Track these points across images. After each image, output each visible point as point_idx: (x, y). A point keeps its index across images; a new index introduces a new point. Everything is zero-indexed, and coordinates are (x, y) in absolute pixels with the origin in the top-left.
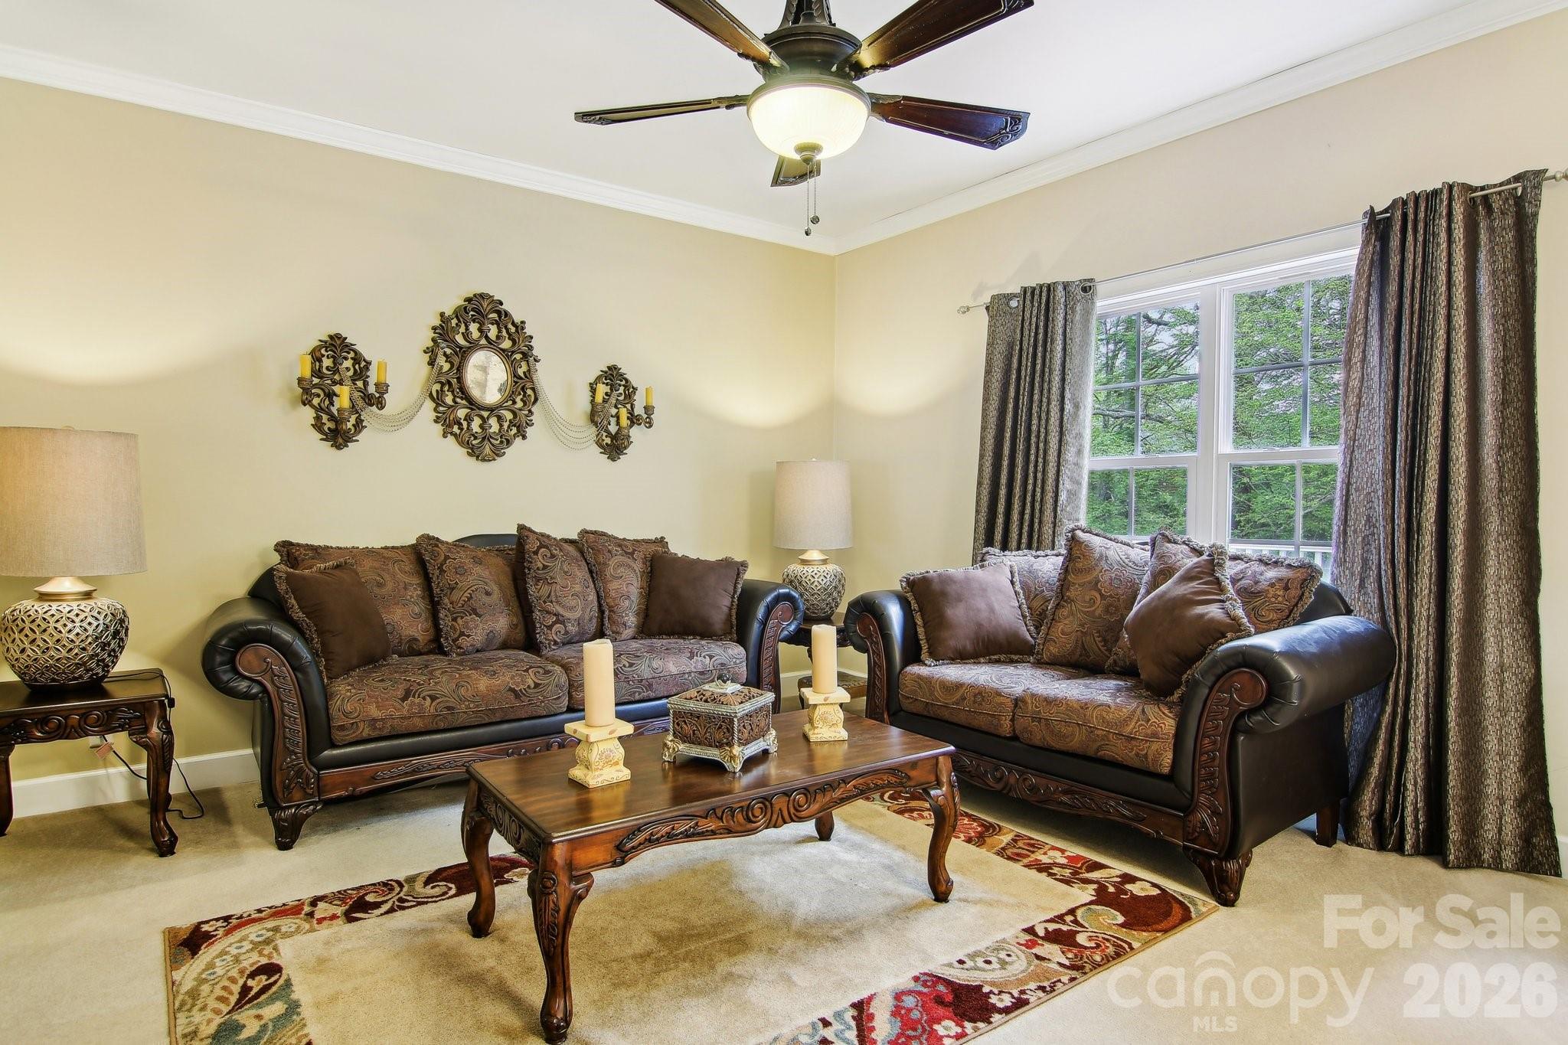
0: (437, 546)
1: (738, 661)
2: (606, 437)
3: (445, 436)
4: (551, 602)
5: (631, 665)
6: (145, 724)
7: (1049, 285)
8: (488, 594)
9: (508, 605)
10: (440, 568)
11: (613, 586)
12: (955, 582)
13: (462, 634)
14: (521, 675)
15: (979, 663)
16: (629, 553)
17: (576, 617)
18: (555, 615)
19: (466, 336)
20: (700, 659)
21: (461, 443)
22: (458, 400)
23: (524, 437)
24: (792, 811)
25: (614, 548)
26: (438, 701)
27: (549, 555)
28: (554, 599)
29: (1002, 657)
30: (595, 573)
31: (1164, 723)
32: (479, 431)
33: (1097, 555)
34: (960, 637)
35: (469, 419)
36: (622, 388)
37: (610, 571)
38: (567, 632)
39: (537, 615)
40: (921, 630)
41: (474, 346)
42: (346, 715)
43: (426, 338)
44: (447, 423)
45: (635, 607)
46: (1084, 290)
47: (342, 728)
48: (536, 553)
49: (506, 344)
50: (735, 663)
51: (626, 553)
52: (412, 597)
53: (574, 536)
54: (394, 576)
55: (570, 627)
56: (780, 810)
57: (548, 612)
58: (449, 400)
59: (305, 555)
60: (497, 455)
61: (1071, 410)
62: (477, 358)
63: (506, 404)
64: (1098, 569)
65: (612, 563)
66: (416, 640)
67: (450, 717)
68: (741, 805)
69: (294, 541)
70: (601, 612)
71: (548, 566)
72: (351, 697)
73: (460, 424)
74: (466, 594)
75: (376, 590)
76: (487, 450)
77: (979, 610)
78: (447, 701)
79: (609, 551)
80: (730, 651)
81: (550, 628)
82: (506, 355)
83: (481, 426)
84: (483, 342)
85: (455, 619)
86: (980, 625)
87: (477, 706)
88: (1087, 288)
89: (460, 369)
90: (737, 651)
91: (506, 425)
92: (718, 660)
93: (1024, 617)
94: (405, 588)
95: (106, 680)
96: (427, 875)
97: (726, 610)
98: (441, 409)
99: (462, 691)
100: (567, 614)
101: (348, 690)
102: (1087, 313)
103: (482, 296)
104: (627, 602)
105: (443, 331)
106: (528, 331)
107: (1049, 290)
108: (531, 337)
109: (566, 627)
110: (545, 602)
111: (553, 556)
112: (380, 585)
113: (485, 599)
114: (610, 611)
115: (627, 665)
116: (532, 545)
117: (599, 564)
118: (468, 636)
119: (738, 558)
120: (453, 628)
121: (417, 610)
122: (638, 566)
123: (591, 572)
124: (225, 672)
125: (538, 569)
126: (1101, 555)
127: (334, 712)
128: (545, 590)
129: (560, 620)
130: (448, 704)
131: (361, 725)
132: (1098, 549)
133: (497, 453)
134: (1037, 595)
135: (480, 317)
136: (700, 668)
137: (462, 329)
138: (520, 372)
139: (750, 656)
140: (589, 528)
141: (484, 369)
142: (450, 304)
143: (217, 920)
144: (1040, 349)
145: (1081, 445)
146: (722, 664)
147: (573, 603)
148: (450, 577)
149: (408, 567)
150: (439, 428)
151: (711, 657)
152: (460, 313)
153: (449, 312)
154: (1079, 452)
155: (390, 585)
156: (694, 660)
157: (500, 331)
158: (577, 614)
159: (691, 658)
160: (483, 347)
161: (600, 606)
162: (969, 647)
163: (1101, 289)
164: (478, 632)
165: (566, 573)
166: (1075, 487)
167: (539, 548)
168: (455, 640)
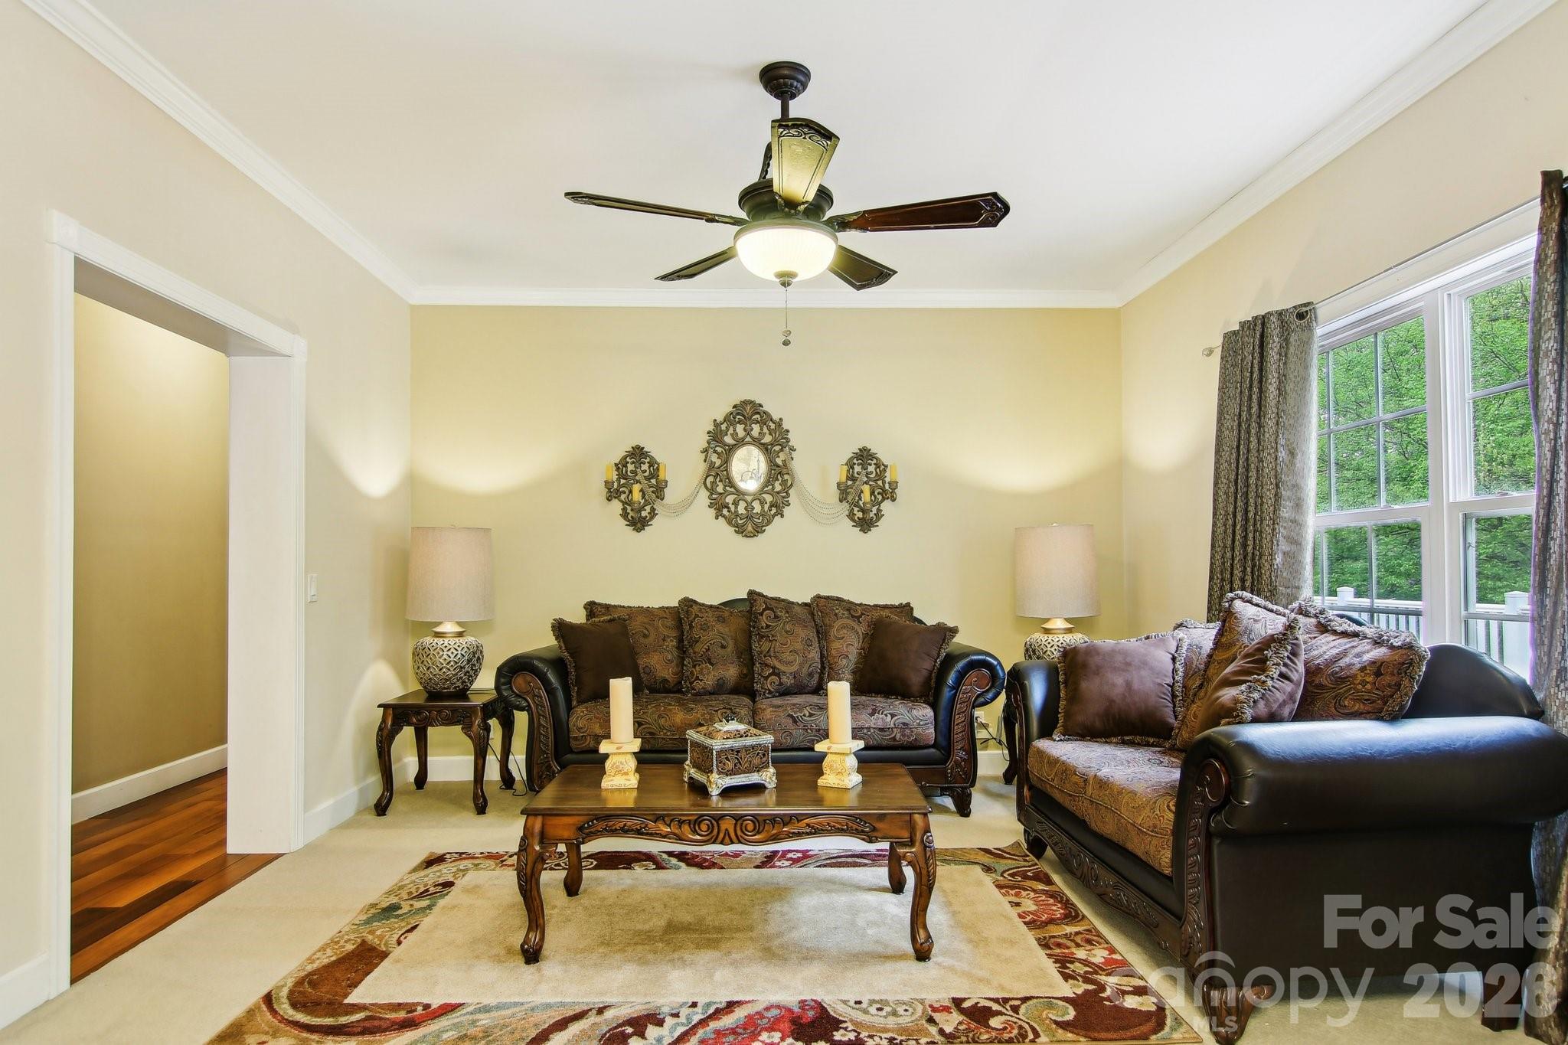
0: (691, 606)
1: (921, 723)
2: (858, 511)
3: (717, 518)
4: (770, 656)
5: (811, 715)
6: (471, 722)
7: (1264, 317)
8: (723, 647)
9: (739, 658)
10: (691, 625)
11: (835, 645)
12: (1098, 654)
13: (697, 678)
14: (710, 714)
15: (1110, 743)
16: (856, 617)
17: (791, 671)
18: (772, 667)
19: (734, 435)
20: (881, 716)
21: (730, 523)
22: (728, 488)
23: (782, 516)
24: (739, 833)
25: (840, 612)
26: (644, 727)
27: (773, 616)
28: (772, 655)
29: (1138, 739)
30: (822, 634)
31: (1163, 817)
32: (745, 512)
33: (1241, 629)
34: (1090, 712)
35: (736, 504)
36: (873, 467)
37: (834, 632)
38: (781, 684)
39: (757, 667)
40: (1062, 703)
41: (740, 443)
42: (579, 729)
43: (702, 440)
44: (719, 506)
45: (852, 666)
46: (1301, 316)
47: (576, 738)
48: (761, 614)
49: (767, 439)
50: (919, 724)
51: (853, 616)
52: (668, 646)
53: (808, 601)
54: (657, 629)
55: (784, 679)
56: (727, 830)
57: (766, 665)
58: (720, 489)
59: (600, 611)
60: (758, 532)
61: (1285, 457)
62: (741, 454)
63: (766, 489)
64: (1238, 645)
65: (837, 625)
66: (668, 681)
67: (652, 741)
68: (690, 818)
69: (597, 601)
70: (823, 668)
71: (770, 626)
72: (582, 717)
73: (728, 508)
74: (705, 647)
75: (642, 640)
76: (750, 528)
77: (1114, 685)
78: (650, 728)
79: (836, 615)
80: (915, 712)
81: (766, 678)
82: (765, 449)
83: (746, 509)
84: (748, 439)
85: (694, 666)
86: (1112, 701)
87: (673, 735)
88: (1304, 314)
89: (726, 462)
90: (926, 712)
91: (766, 507)
92: (900, 719)
93: (1174, 696)
94: (664, 640)
95: (469, 692)
96: (590, 853)
97: (925, 673)
98: (714, 496)
99: (662, 721)
100: (782, 668)
101: (583, 712)
102: (1306, 343)
103: (745, 403)
104: (845, 661)
105: (716, 436)
106: (785, 426)
107: (1263, 324)
108: (788, 431)
109: (780, 679)
110: (765, 656)
111: (776, 617)
112: (645, 636)
113: (721, 651)
114: (830, 668)
115: (807, 714)
116: (760, 606)
117: (826, 625)
118: (701, 681)
119: (951, 624)
120: (692, 673)
121: (670, 657)
122: (862, 629)
123: (818, 632)
124: (505, 690)
125: (762, 628)
126: (1246, 628)
127: (571, 724)
128: (766, 646)
129: (776, 673)
130: (650, 730)
131: (588, 738)
132: (1245, 622)
133: (758, 530)
134: (1196, 672)
135: (747, 420)
136: (880, 724)
137: (731, 431)
138: (779, 461)
139: (941, 718)
140: (823, 594)
141: (747, 461)
142: (721, 410)
143: (456, 853)
144: (1255, 390)
145: (1299, 499)
146: (904, 724)
147: (791, 659)
148: (696, 633)
149: (670, 623)
150: (712, 512)
151: (893, 716)
152: (730, 419)
153: (720, 419)
154: (1298, 505)
155: (653, 636)
156: (875, 717)
157: (762, 429)
158: (794, 668)
159: (872, 714)
160: (749, 443)
161: (822, 663)
162: (1098, 724)
163: (1322, 312)
164: (709, 678)
165: (787, 632)
166: (1294, 548)
167: (764, 610)
168: (691, 683)
